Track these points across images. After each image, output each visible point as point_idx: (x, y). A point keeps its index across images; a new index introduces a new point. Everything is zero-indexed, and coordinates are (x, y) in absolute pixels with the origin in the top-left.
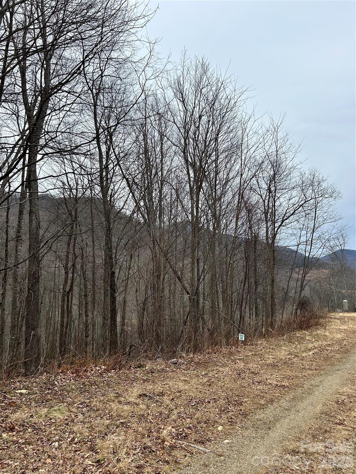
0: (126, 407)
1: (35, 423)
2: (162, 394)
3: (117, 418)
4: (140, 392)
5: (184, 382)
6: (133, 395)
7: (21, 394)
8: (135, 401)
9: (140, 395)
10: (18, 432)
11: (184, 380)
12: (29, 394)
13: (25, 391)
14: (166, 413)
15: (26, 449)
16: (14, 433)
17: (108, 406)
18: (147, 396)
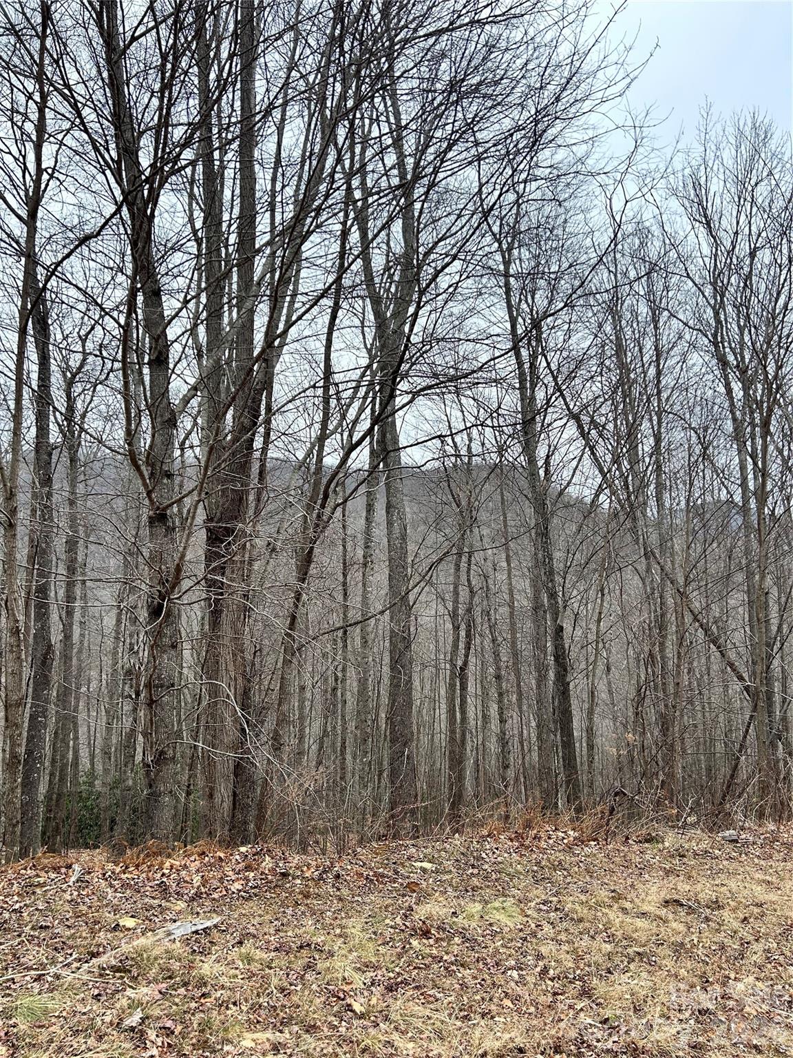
0: (640, 923)
1: (463, 929)
2: (716, 905)
3: (624, 943)
4: (664, 895)
5: (764, 885)
6: (649, 898)
7: (424, 870)
8: (658, 913)
9: (667, 902)
10: (437, 940)
11: (764, 881)
12: (437, 871)
13: (430, 865)
14: (735, 947)
15: (460, 975)
16: (432, 942)
17: (599, 914)
18: (682, 905)
